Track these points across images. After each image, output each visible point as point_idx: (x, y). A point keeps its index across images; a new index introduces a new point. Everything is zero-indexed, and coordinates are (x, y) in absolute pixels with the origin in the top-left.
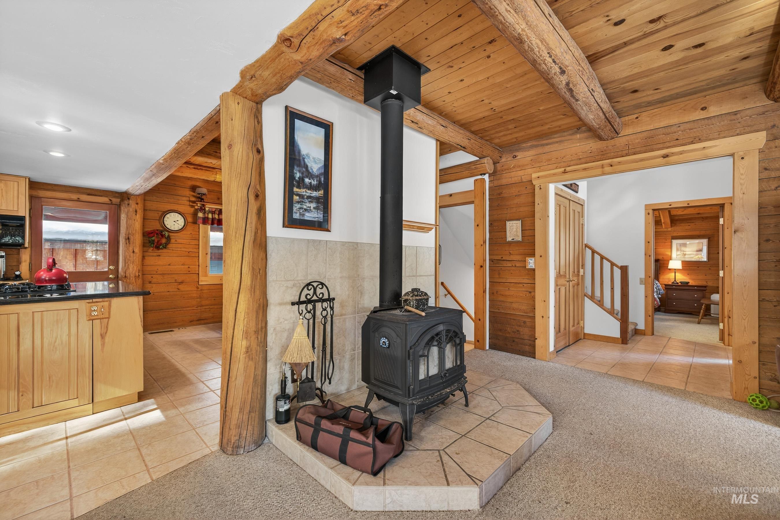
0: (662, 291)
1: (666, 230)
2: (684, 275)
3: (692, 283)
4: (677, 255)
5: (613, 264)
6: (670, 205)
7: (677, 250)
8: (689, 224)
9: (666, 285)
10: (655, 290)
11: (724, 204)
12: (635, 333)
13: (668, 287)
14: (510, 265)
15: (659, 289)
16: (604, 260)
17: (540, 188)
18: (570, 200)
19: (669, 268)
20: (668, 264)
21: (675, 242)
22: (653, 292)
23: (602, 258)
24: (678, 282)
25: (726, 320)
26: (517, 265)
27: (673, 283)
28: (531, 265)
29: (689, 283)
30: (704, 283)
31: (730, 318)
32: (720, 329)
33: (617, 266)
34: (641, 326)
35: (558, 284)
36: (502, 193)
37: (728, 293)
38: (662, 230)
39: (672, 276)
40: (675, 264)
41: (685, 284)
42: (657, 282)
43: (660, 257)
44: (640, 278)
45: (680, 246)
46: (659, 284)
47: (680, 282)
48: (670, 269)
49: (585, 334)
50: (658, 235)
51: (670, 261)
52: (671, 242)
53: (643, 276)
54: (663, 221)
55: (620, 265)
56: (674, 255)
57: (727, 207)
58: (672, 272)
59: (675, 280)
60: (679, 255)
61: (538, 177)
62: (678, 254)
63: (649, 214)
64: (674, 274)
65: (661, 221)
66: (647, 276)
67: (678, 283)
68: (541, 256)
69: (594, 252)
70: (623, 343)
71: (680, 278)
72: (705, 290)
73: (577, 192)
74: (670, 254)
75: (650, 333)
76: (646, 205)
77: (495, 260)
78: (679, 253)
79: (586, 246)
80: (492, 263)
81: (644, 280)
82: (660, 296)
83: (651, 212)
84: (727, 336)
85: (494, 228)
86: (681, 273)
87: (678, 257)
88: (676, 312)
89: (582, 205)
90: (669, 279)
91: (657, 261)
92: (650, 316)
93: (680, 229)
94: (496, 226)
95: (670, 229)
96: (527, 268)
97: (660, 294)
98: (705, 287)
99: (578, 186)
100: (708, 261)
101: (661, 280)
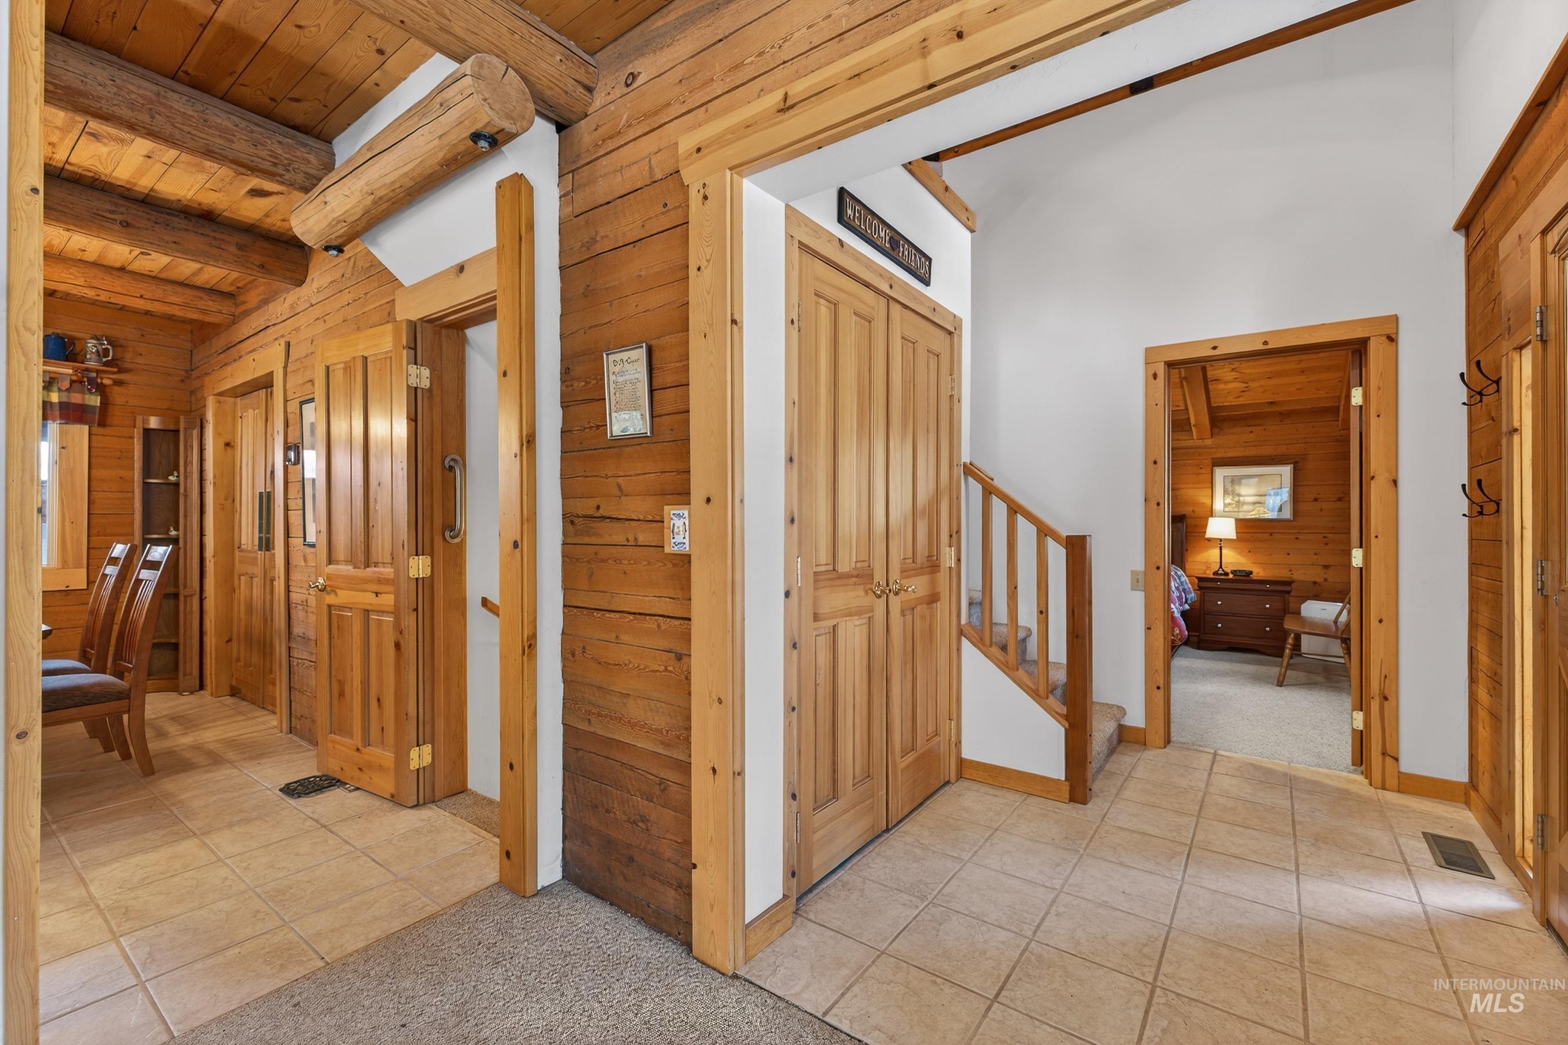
0: (1192, 596)
1: (1199, 443)
2: (1240, 553)
3: (1259, 572)
4: (1225, 505)
5: (1044, 531)
6: (1215, 348)
7: (1226, 492)
8: (1251, 429)
9: (1200, 579)
10: (1176, 594)
11: (1369, 338)
12: (1120, 741)
13: (1204, 584)
14: (620, 539)
15: (1184, 590)
16: (1020, 519)
17: (705, 198)
18: (889, 298)
19: (1207, 536)
20: (1205, 526)
21: (1221, 474)
22: (1169, 600)
23: (1014, 509)
24: (1228, 570)
25: (1375, 706)
26: (642, 539)
27: (1216, 573)
28: (679, 539)
29: (1251, 573)
30: (1282, 574)
31: (1386, 698)
32: (1354, 730)
33: (1056, 537)
34: (1136, 718)
35: (821, 611)
36: (594, 241)
37: (1381, 621)
38: (1190, 443)
39: (1213, 554)
40: (1221, 527)
41: (1244, 576)
42: (1180, 572)
43: (1187, 510)
44: (1133, 572)
45: (1232, 482)
46: (1184, 578)
47: (1233, 572)
48: (1209, 540)
49: (961, 762)
50: (1179, 456)
51: (1211, 520)
52: (1212, 473)
53: (1139, 565)
54: (1193, 421)
55: (1065, 533)
56: (1218, 505)
57: (1376, 350)
58: (1214, 547)
59: (1221, 567)
60: (1229, 504)
61: (699, 150)
62: (1226, 502)
63: (1155, 376)
64: (1217, 551)
65: (1190, 423)
66: (1152, 566)
67: (1227, 574)
68: (708, 500)
69: (989, 490)
70: (1073, 799)
71: (1233, 560)
72: (1289, 592)
73: (927, 283)
74: (1208, 501)
75: (1159, 739)
76: (1148, 350)
77: (578, 516)
78: (1228, 500)
79: (970, 470)
80: (571, 528)
81: (1141, 578)
82: (1187, 607)
83: (1161, 369)
84: (1380, 757)
85: (576, 384)
86: (1235, 549)
87: (1227, 509)
88: (1224, 647)
89: (950, 333)
90: (1208, 565)
91: (1178, 519)
92: (1158, 688)
93: (1232, 441)
94: (579, 379)
95: (1209, 442)
96: (667, 550)
97: (1186, 602)
98: (1289, 583)
99: (930, 260)
100: (1294, 520)
101: (1189, 566)
